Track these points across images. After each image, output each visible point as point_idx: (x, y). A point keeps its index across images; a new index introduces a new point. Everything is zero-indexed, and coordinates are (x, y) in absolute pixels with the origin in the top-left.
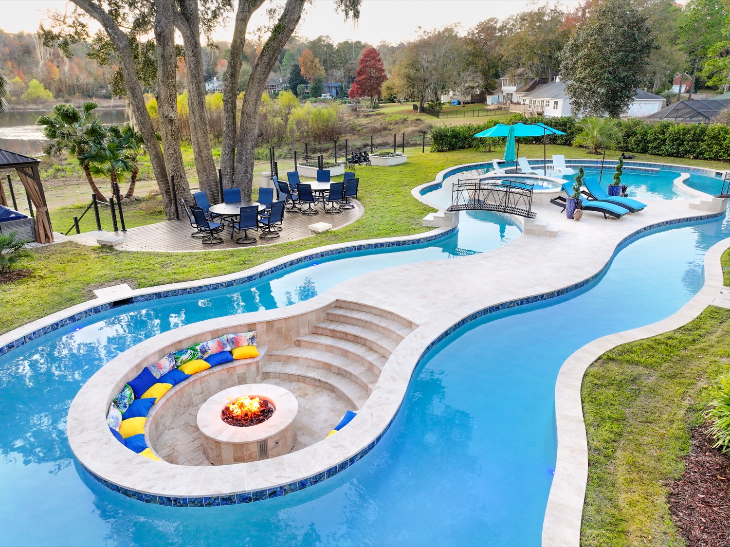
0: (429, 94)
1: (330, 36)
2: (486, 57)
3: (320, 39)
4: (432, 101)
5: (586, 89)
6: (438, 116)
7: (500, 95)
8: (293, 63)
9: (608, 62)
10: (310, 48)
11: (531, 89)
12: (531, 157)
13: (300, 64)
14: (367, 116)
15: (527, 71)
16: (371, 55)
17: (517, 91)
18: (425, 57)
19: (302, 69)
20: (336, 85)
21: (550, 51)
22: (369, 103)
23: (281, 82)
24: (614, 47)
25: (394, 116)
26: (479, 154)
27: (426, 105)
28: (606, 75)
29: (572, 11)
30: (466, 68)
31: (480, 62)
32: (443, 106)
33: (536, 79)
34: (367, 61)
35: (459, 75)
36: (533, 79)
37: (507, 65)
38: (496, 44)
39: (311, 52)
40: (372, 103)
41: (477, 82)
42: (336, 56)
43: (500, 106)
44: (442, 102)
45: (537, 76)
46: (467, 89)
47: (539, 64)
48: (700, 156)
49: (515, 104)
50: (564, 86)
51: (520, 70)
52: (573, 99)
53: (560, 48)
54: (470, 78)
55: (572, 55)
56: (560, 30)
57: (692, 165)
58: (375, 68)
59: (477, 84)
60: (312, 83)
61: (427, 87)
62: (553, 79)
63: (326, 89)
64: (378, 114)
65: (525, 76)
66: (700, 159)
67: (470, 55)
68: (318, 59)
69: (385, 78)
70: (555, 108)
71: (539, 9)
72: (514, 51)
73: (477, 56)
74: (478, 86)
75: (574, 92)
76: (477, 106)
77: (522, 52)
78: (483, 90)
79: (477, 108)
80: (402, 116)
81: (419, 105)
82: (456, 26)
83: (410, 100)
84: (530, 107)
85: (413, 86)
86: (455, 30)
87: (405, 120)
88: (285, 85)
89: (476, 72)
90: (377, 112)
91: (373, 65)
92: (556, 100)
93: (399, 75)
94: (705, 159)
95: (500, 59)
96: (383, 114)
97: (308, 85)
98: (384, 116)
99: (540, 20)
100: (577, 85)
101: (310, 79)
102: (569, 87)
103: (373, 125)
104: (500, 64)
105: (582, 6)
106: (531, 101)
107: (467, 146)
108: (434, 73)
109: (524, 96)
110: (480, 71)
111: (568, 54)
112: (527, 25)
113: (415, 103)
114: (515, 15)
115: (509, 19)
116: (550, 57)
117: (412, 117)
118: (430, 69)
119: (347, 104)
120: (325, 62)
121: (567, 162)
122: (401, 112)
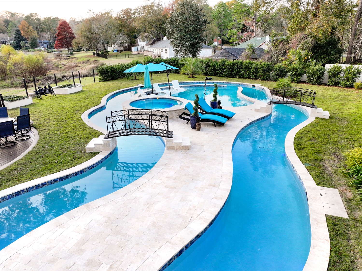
0: (100, 47)
1: (38, 14)
2: (128, 27)
3: (31, 15)
4: (103, 50)
5: (180, 43)
6: (107, 58)
7: (138, 46)
8: (15, 28)
9: (188, 29)
10: (25, 20)
11: (153, 43)
12: (159, 82)
13: (20, 29)
14: (66, 59)
15: (150, 34)
16: (64, 25)
17: (146, 44)
18: (95, 26)
19: (22, 32)
20: (46, 41)
21: (159, 25)
22: (67, 52)
23: (9, 39)
24: (190, 22)
25: (82, 58)
26: (130, 81)
27: (99, 52)
28: (189, 36)
29: (167, 6)
30: (119, 33)
31: (125, 30)
32: (109, 53)
33: (155, 38)
34: (62, 28)
35: (116, 36)
36: (153, 39)
37: (139, 31)
38: (132, 21)
39: (26, 23)
40: (69, 52)
41: (126, 40)
42: (43, 25)
43: (139, 52)
44: (109, 51)
45: (155, 37)
46: (120, 43)
47: (155, 31)
48: (242, 77)
49: (146, 51)
50: (169, 42)
51: (146, 34)
52: (175, 48)
53: (164, 23)
54: (121, 38)
55: (171, 26)
56: (163, 14)
57: (240, 82)
58: (68, 32)
59: (126, 41)
60: (30, 40)
61: (99, 42)
62: (163, 39)
63: (40, 44)
64: (72, 58)
65: (149, 37)
66: (242, 78)
67: (120, 26)
68: (32, 27)
69: (74, 37)
70: (166, 53)
71: (151, 4)
72: (142, 24)
73: (123, 27)
74: (126, 42)
75: (174, 45)
76: (127, 52)
77: (146, 25)
78: (129, 44)
79: (127, 54)
80: (87, 59)
81: (95, 53)
82: (111, 11)
83: (90, 50)
84: (154, 52)
85: (91, 42)
86: (111, 13)
87: (88, 61)
88: (12, 42)
89: (124, 35)
90: (72, 56)
91: (66, 30)
92: (166, 49)
93: (81, 36)
94: (244, 78)
95: (136, 28)
96: (76, 57)
97: (28, 42)
98: (76, 59)
99: (152, 9)
100: (176, 41)
101: (28, 38)
102: (171, 42)
103: (70, 64)
104: (136, 31)
105: (171, 3)
106: (154, 49)
107: (122, 77)
108: (101, 35)
109: (150, 47)
110: (126, 34)
111: (169, 25)
112: (146, 11)
113: (94, 51)
114: (140, 6)
115: (137, 8)
116: (160, 28)
117: (93, 59)
118: (99, 33)
119: (54, 53)
120: (37, 29)
121: (180, 83)
122: (86, 57)
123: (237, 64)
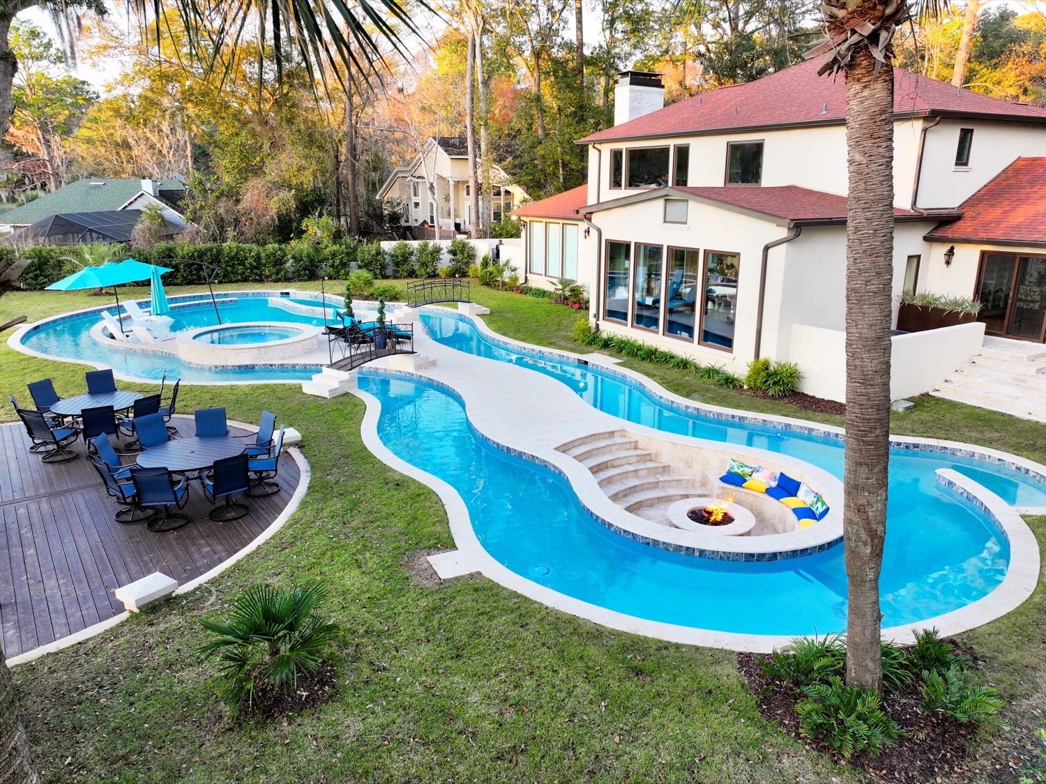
123: (209, 254)
